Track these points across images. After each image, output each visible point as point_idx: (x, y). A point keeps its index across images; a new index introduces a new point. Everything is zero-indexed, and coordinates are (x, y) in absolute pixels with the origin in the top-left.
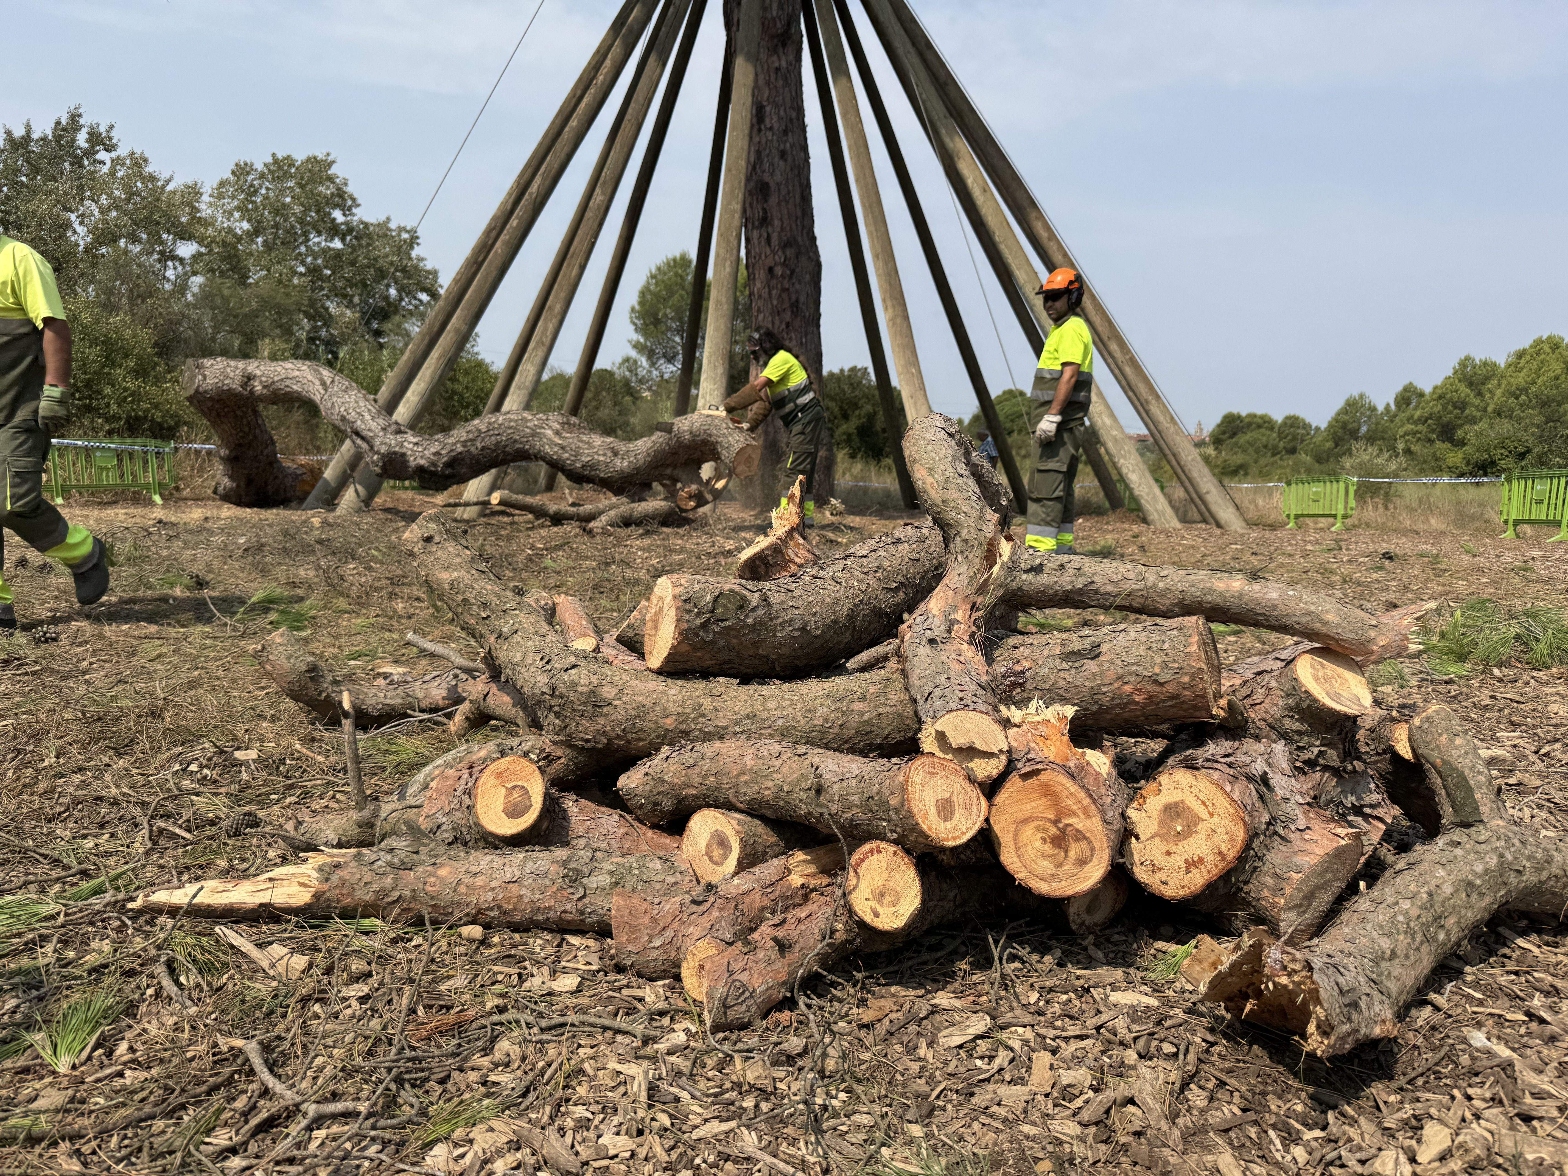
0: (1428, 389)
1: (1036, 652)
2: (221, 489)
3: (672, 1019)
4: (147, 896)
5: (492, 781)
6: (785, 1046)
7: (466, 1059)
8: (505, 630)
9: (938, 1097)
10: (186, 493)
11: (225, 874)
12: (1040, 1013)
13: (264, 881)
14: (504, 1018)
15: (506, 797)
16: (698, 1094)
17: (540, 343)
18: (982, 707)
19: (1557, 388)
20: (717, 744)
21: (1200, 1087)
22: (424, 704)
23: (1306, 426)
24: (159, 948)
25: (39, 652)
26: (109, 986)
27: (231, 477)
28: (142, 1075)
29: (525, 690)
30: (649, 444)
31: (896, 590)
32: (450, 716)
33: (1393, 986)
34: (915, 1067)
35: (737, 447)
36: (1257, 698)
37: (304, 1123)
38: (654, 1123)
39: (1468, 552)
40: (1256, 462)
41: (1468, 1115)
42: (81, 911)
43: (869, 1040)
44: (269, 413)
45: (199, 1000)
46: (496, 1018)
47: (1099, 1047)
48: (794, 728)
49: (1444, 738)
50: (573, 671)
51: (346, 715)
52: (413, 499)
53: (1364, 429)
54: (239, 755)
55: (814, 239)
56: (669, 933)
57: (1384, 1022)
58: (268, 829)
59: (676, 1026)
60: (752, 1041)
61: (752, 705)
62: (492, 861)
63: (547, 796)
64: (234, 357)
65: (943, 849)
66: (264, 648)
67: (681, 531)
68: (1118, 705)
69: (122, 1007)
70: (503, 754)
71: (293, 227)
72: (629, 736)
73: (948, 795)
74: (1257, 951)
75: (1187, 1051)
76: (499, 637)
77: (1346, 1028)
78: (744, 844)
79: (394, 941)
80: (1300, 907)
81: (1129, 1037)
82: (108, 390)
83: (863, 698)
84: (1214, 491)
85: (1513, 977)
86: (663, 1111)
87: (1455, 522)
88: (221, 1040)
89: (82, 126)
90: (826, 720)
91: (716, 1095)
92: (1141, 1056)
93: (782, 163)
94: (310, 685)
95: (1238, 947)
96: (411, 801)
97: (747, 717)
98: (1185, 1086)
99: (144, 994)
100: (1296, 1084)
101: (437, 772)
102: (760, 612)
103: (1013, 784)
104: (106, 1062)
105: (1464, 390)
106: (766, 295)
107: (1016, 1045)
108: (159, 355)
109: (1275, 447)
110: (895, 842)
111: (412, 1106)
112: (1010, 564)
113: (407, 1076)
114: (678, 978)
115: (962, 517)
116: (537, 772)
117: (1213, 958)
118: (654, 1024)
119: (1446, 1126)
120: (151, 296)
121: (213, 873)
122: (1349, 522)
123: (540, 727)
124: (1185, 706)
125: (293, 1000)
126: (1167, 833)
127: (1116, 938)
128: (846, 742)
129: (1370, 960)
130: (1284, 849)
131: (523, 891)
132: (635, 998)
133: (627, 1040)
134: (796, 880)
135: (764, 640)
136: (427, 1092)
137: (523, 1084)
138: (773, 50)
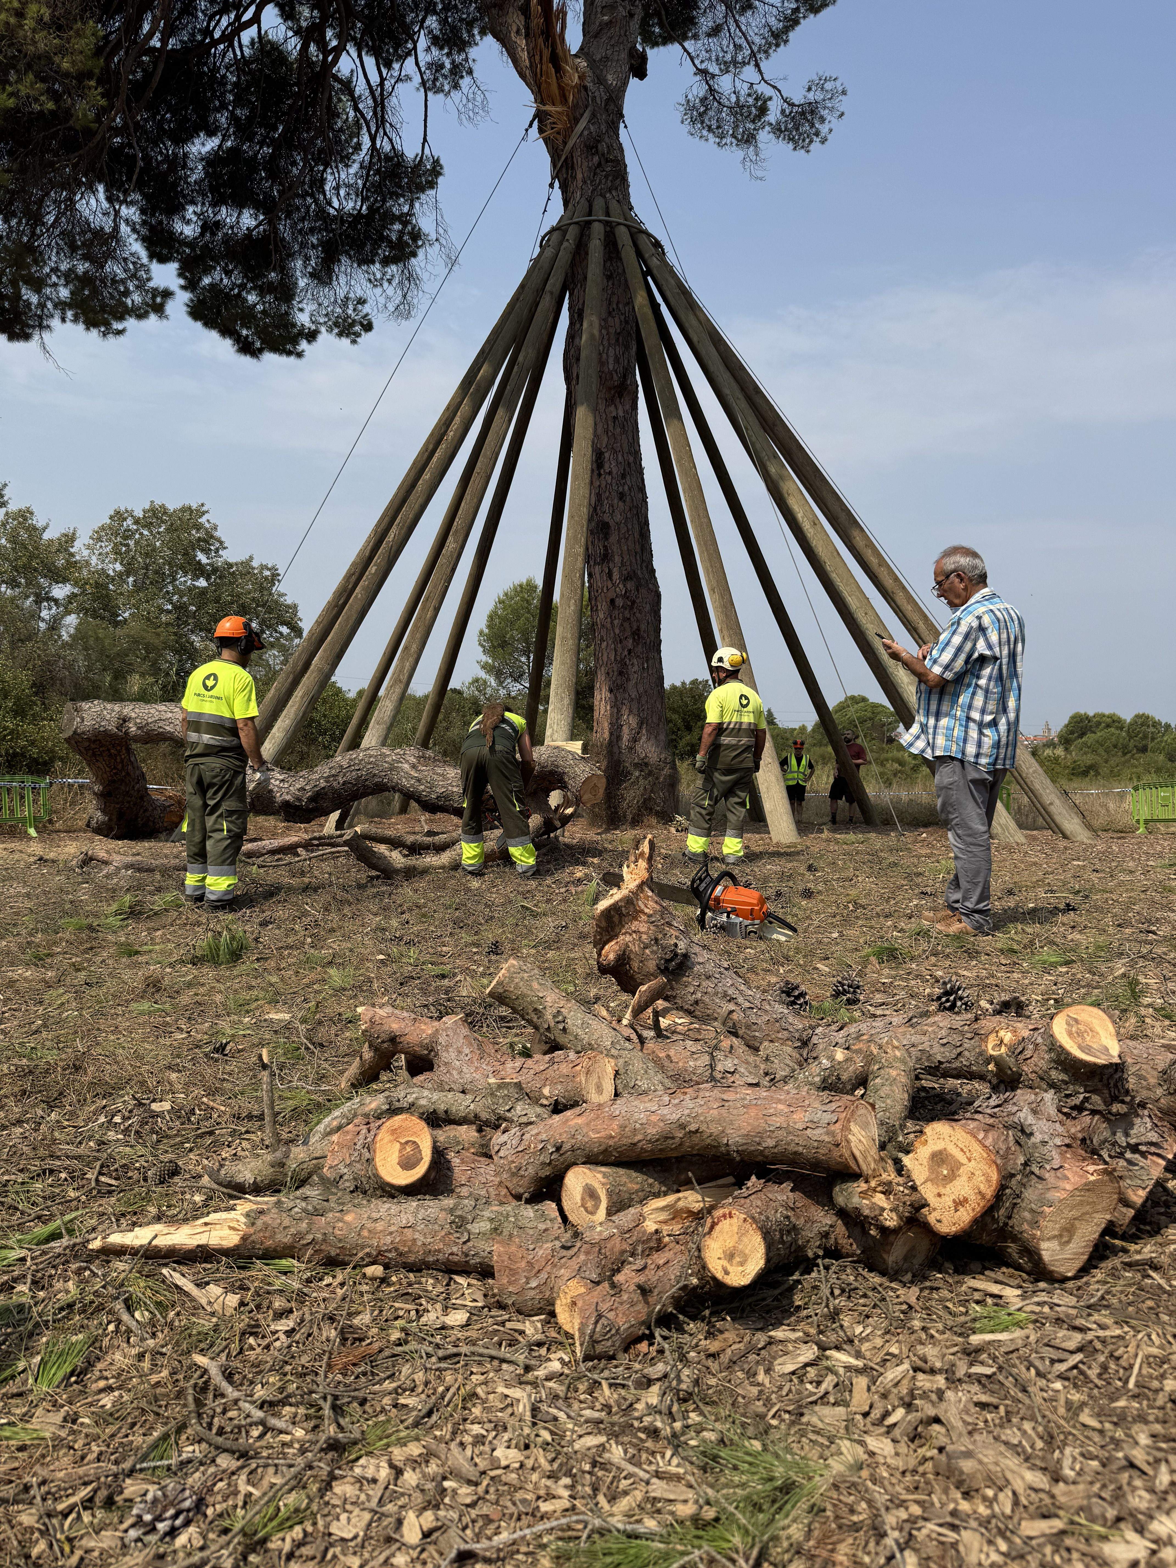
2: (93, 822)
3: (548, 1350)
4: (105, 1238)
5: (389, 1137)
6: (645, 1373)
7: (378, 1385)
9: (774, 1417)
10: (59, 825)
13: (202, 1225)
14: (407, 1348)
15: (400, 1151)
16: (573, 1414)
23: (1157, 724)
24: (114, 1287)
27: (104, 812)
34: (755, 1390)
35: (583, 777)
38: (538, 1439)
40: (1106, 762)
42: (44, 1254)
43: (715, 1368)
44: (143, 751)
45: (154, 1333)
46: (400, 1348)
47: (912, 1372)
54: (155, 1106)
56: (543, 1276)
58: (188, 1176)
59: (552, 1356)
60: (618, 1369)
62: (390, 1208)
63: (434, 1149)
64: (110, 701)
70: (396, 1113)
71: (161, 568)
78: (611, 1194)
79: (309, 1281)
80: (1060, 1238)
81: (937, 1363)
84: (1057, 802)
86: (546, 1428)
91: (588, 1415)
92: (947, 1381)
93: (621, 504)
96: (316, 1154)
99: (106, 1329)
101: (335, 1123)
106: (609, 625)
107: (840, 1371)
108: (36, 694)
109: (1125, 747)
114: (553, 1314)
116: (426, 1128)
118: (534, 1354)
121: (147, 1219)
125: (231, 1334)
126: (936, 1178)
130: (1040, 1186)
131: (417, 1235)
132: (516, 1331)
133: (512, 1368)
134: (650, 1226)
137: (428, 1406)
138: (610, 401)
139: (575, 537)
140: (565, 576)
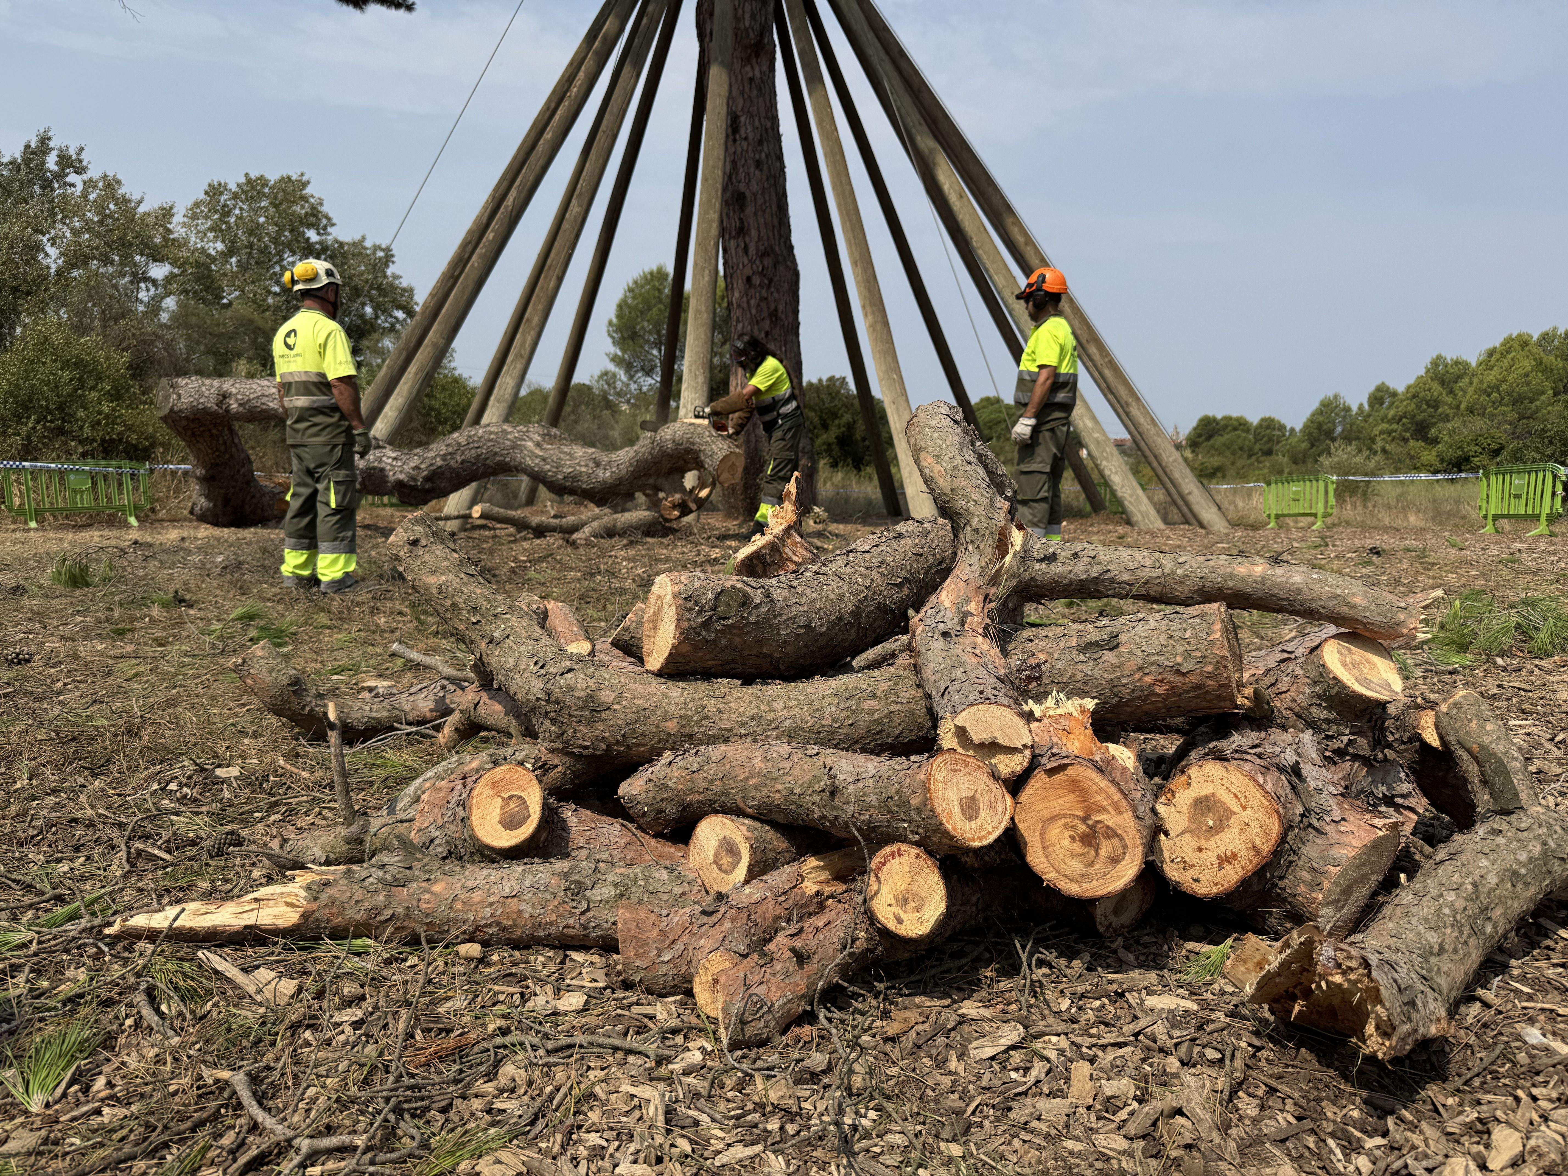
0: (1401, 388)
1: (1052, 644)
2: (197, 509)
3: (685, 1037)
4: (126, 920)
5: (488, 792)
6: (808, 1062)
7: (468, 1086)
8: (496, 634)
9: (973, 1113)
10: (162, 514)
11: (207, 895)
12: (1074, 1021)
13: (250, 902)
14: (507, 1040)
15: (502, 808)
16: (718, 1117)
17: (519, 355)
18: (1003, 700)
19: (1528, 384)
20: (722, 747)
21: (1249, 1095)
22: (410, 717)
23: (1282, 427)
24: (138, 975)
25: (12, 674)
26: (85, 1018)
27: (207, 497)
28: (121, 1112)
29: (519, 696)
30: (632, 454)
31: (900, 586)
32: (438, 728)
33: (1443, 982)
34: (947, 1081)
35: (720, 455)
36: (1283, 686)
37: (297, 1160)
38: (673, 1150)
39: (1453, 546)
40: (1233, 463)
41: (1535, 1117)
42: (55, 938)
43: (895, 1054)
44: (247, 431)
45: (182, 1029)
46: (499, 1041)
47: (1139, 1055)
48: (802, 729)
49: (1474, 724)
50: (569, 676)
51: (332, 726)
52: (392, 516)
53: (1339, 429)
54: (220, 772)
55: (791, 248)
56: (679, 947)
57: (1439, 1020)
58: (252, 848)
59: (690, 1045)
60: (773, 1058)
61: (757, 706)
62: (489, 875)
63: (545, 806)
64: (209, 376)
65: (969, 850)
66: (244, 661)
67: (665, 541)
68: (1138, 698)
69: (100, 1039)
70: (496, 763)
71: (266, 247)
72: (630, 741)
73: (971, 793)
74: (1307, 949)
75: (1233, 1056)
76: (490, 642)
77: (1406, 1028)
78: (754, 850)
79: (388, 962)
80: (1336, 903)
81: (1169, 1044)
82: (81, 413)
83: (873, 696)
84: (1196, 491)
85: (1561, 970)
86: (683, 1136)
87: (1433, 519)
88: (206, 1072)
89: (52, 149)
90: (835, 720)
91: (737, 1118)
92: (1183, 1064)
93: (757, 172)
94: (293, 698)
95: (1287, 945)
96: (401, 815)
97: (753, 718)
98: (1233, 1094)
99: (123, 1024)
100: (1349, 1089)
101: (427, 785)
102: (764, 609)
103: (1038, 781)
104: (83, 1099)
105: (1436, 387)
106: (745, 305)
107: (1052, 1055)
108: (134, 377)
109: (1251, 449)
110: (917, 844)
111: (413, 1138)
112: (1022, 554)
113: (406, 1106)
114: (690, 993)
115: (971, 505)
116: (535, 781)
117: (1258, 957)
118: (667, 1043)
119: (1517, 1129)
120: (123, 316)
121: (195, 895)
122: (1329, 520)
123: (535, 736)
124: (1208, 697)
125: (282, 1027)
126: (1199, 828)
127: (1146, 939)
128: (856, 742)
129: (1419, 955)
130: (1320, 842)
131: (523, 906)
132: (645, 1016)
133: (640, 1061)
134: (810, 887)
135: (769, 638)
136: (428, 1122)
137: (531, 1111)
138: (746, 61)
139: (709, 201)
140: (699, 244)
